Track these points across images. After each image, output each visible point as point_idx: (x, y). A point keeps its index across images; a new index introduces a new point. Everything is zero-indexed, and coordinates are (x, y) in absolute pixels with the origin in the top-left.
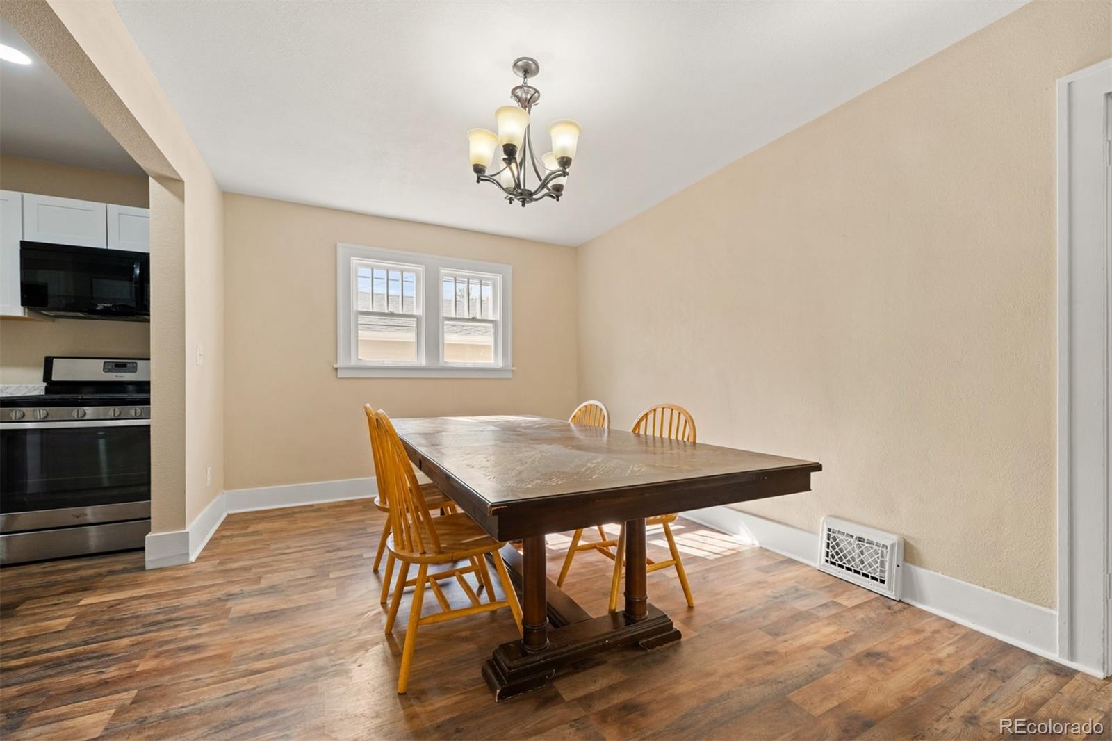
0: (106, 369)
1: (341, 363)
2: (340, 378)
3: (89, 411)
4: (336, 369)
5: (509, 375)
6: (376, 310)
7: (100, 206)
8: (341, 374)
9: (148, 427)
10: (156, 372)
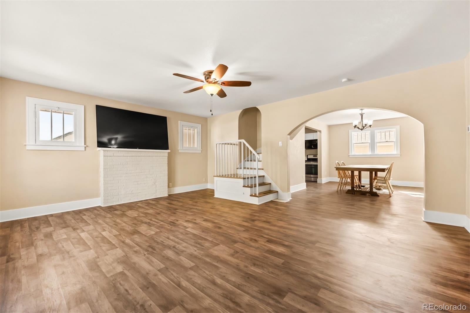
0: (314, 156)
1: (350, 154)
2: (350, 157)
3: (312, 162)
4: (349, 156)
5: (399, 156)
6: (358, 142)
7: (313, 133)
8: (350, 156)
9: (317, 165)
10: (318, 157)
